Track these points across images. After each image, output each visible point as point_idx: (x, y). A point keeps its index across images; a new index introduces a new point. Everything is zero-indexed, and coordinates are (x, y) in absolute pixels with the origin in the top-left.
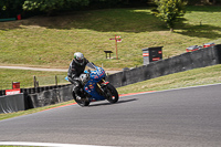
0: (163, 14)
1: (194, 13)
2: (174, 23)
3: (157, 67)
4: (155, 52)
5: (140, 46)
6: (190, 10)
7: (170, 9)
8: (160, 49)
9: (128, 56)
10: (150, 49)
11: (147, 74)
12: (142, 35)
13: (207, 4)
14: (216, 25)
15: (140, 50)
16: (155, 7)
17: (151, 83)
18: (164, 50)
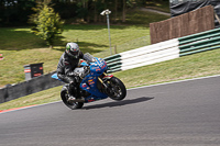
0: (42, 32)
1: (71, 31)
2: (53, 40)
3: (38, 82)
4: (36, 68)
5: (22, 63)
6: (67, 29)
7: (49, 28)
8: (41, 65)
9: (11, 72)
10: (32, 66)
11: (28, 89)
12: (23, 52)
13: (82, 23)
14: (91, 41)
15: (22, 67)
16: (34, 26)
17: (32, 98)
18: (44, 66)
